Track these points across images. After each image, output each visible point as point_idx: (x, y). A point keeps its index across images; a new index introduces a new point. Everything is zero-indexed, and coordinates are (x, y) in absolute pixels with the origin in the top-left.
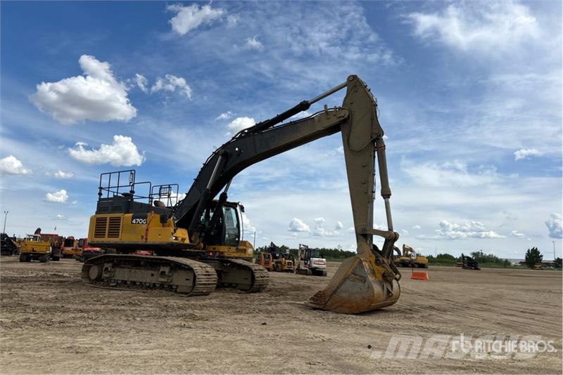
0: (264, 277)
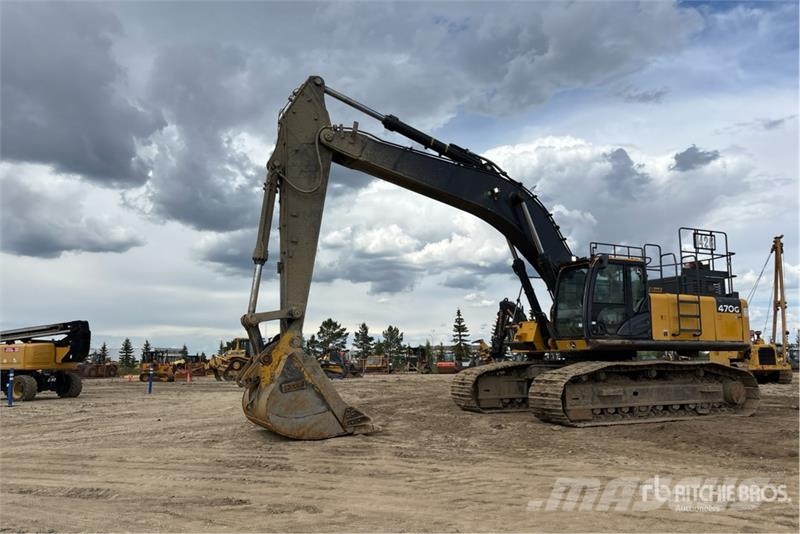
0: (547, 395)
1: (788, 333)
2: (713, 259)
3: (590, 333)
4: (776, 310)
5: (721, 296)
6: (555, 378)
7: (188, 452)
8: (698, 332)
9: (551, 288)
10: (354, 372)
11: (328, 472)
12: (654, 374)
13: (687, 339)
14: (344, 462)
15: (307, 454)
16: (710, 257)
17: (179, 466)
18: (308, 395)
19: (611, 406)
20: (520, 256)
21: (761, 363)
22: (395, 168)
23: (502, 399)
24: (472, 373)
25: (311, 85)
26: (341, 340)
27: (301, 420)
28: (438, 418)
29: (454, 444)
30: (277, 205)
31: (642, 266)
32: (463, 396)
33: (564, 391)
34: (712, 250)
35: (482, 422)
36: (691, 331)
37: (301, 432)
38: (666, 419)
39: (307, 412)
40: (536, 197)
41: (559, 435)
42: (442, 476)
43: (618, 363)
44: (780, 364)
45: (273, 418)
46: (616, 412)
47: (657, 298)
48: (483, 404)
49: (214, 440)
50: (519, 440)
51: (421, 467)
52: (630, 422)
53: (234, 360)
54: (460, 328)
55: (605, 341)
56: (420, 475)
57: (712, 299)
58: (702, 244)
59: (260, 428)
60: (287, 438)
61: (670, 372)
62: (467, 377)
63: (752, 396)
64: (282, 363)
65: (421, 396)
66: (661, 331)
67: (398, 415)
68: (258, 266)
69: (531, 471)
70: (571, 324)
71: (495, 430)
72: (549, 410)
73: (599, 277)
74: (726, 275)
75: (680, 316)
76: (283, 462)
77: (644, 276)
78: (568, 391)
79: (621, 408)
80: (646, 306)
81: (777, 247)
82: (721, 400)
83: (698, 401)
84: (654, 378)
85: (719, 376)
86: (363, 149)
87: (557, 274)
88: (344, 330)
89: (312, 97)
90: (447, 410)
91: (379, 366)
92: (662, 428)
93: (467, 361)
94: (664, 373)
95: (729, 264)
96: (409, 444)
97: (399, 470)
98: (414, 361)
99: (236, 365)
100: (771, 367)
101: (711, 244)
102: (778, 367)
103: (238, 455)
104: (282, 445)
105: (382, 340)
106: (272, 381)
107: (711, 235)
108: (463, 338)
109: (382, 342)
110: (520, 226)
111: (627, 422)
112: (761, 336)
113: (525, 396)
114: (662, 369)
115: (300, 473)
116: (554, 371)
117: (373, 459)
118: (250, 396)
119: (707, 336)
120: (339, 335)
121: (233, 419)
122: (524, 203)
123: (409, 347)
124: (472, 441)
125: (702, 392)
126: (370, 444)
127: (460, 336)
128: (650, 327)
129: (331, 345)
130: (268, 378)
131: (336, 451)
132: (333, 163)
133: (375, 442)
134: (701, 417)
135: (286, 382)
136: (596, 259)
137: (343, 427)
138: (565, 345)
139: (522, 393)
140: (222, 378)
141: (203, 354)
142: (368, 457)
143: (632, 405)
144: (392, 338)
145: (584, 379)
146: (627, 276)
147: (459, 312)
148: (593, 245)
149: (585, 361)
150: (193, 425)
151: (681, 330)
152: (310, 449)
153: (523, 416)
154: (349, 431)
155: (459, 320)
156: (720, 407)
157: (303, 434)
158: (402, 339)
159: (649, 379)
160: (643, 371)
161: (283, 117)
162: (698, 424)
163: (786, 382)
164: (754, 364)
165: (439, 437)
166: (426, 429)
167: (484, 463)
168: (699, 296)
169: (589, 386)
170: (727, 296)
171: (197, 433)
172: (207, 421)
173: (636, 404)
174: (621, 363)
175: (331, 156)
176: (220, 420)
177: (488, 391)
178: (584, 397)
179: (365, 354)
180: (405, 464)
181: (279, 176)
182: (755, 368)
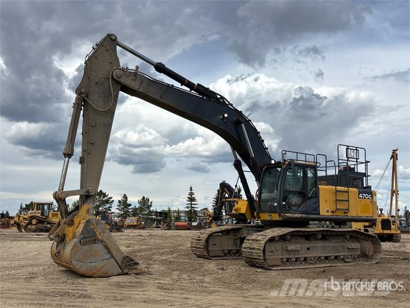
1: (399, 210)
2: (357, 164)
3: (282, 210)
4: (392, 196)
5: (361, 188)
6: (260, 238)
7: (15, 286)
8: (346, 211)
9: (258, 179)
10: (118, 228)
11: (116, 300)
12: (320, 236)
13: (340, 215)
14: (125, 292)
15: (99, 287)
16: (356, 163)
17: (12, 296)
18: (98, 247)
19: (293, 257)
20: (239, 158)
21: (383, 229)
22: (161, 97)
23: (224, 250)
24: (205, 233)
25: (108, 40)
26: (108, 205)
27: (92, 264)
28: (182, 263)
29: (195, 281)
30: (81, 118)
31: (314, 168)
32: (198, 248)
33: (265, 247)
34: (357, 159)
35: (211, 265)
36: (342, 209)
37: (93, 272)
38: (326, 265)
39: (98, 259)
40: (250, 121)
41: (262, 275)
42: (191, 302)
43: (298, 229)
44: (394, 230)
45: (74, 262)
46: (296, 261)
47: (324, 188)
48: (211, 254)
49: (31, 277)
50: (236, 278)
51: (176, 295)
52: (305, 267)
53: (32, 218)
54: (192, 199)
55: (290, 215)
56: (176, 302)
57: (356, 190)
58: (351, 155)
59: (62, 268)
60: (83, 276)
61: (328, 235)
62: (202, 236)
63: (377, 250)
64: (82, 226)
65: (168, 247)
66: (325, 209)
67: (155, 261)
68: (67, 159)
69: (246, 299)
70: (270, 203)
71: (220, 271)
72: (255, 259)
73: (288, 173)
74: (365, 175)
75: (337, 200)
76: (84, 292)
77: (315, 174)
78: (267, 246)
79: (299, 258)
80: (316, 194)
81: (394, 157)
82: (358, 253)
83: (346, 254)
84: (320, 239)
85: (358, 238)
86: (141, 83)
87: (262, 170)
88: (111, 198)
89: (108, 47)
90: (187, 257)
91: (135, 224)
92: (324, 271)
93: (195, 221)
94: (325, 236)
95: (366, 168)
96: (166, 281)
97: (162, 298)
98: (159, 221)
99: (34, 222)
100: (388, 232)
101: (356, 156)
102: (393, 232)
103: (51, 288)
104: (80, 280)
105: (138, 206)
106: (74, 237)
107: (356, 150)
108: (193, 206)
109: (137, 207)
110: (239, 138)
111: (303, 267)
112: (383, 212)
113: (238, 248)
114: (324, 233)
115: (97, 300)
116: (258, 234)
117: (144, 291)
118: (57, 246)
119: (352, 214)
120: (107, 202)
121: (40, 262)
122: (243, 125)
123: (156, 211)
124: (207, 279)
125: (348, 249)
126: (141, 280)
127: (191, 204)
128: (319, 207)
129: (101, 208)
130: (71, 235)
131: (118, 285)
132: (120, 92)
133: (143, 279)
134: (347, 264)
135: (84, 238)
136: (287, 163)
137: (121, 269)
138: (266, 217)
139: (237, 247)
140: (23, 230)
141: (7, 212)
142: (141, 290)
143: (306, 256)
144: (144, 205)
145: (277, 239)
146: (305, 174)
147: (191, 188)
148: (284, 152)
149: (278, 227)
150: (12, 265)
151: (337, 209)
152: (101, 283)
153: (237, 262)
154: (125, 271)
155: (191, 194)
156: (358, 257)
157: (95, 273)
158: (151, 206)
159: (317, 239)
160: (313, 234)
161: (89, 60)
162: (345, 268)
163: (397, 241)
164: (378, 229)
165: (185, 276)
166: (176, 270)
167: (216, 294)
168: (348, 188)
169: (280, 244)
170: (365, 188)
171: (16, 272)
172: (22, 263)
173: (308, 256)
174: (300, 229)
175: (119, 88)
176: (31, 262)
177: (215, 245)
178: (276, 250)
179: (125, 216)
180: (165, 294)
181: (84, 98)
182: (379, 232)
